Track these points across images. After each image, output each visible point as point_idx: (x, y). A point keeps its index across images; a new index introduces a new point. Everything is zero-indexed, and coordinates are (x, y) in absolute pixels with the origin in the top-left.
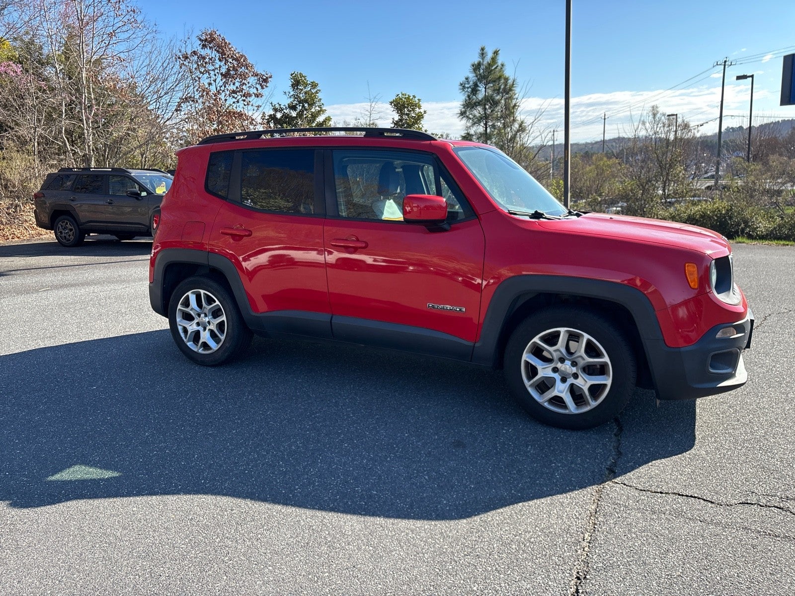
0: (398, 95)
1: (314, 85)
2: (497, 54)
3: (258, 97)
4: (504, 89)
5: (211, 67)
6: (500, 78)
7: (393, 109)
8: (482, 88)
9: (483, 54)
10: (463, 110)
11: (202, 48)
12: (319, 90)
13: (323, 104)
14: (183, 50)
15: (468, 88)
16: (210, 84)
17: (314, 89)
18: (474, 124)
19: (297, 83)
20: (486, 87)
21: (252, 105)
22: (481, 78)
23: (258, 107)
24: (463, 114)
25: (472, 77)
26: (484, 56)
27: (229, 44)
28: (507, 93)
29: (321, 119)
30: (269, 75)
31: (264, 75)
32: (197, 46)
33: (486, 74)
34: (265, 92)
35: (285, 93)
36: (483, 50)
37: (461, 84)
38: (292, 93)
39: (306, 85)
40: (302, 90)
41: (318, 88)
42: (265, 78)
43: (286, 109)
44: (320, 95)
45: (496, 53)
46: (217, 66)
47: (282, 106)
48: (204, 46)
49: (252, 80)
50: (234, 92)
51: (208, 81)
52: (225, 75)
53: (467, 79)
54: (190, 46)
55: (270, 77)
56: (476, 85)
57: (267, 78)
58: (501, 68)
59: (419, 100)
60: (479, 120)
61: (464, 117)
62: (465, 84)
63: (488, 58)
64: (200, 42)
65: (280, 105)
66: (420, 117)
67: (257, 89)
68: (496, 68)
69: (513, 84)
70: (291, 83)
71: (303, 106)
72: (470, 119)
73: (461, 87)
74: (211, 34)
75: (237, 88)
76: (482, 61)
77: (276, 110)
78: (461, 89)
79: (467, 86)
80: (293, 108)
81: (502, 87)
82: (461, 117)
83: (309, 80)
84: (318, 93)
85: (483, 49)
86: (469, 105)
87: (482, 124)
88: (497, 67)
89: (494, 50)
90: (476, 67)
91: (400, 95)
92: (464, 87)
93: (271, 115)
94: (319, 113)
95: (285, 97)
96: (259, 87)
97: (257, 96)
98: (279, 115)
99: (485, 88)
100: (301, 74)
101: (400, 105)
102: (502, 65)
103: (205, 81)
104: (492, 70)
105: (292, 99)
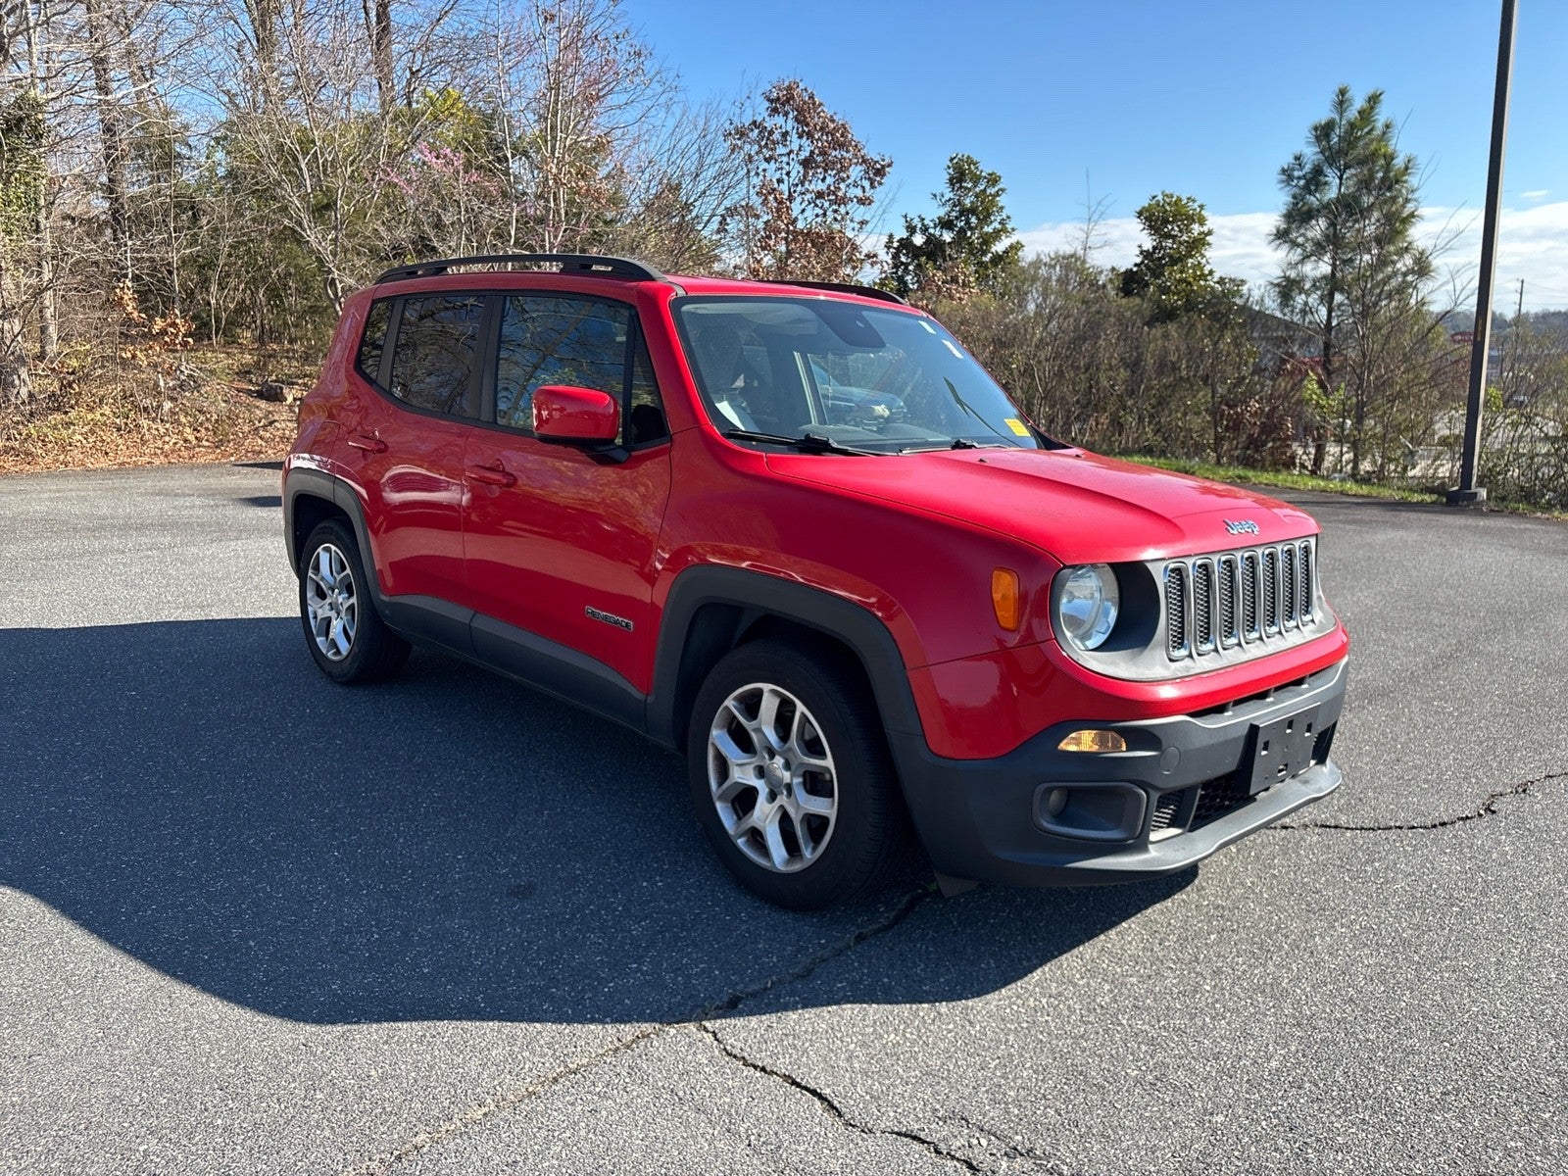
0: (1154, 197)
1: (993, 180)
2: (1375, 103)
3: (864, 204)
4: (1383, 180)
5: (781, 150)
6: (1374, 155)
7: (1142, 226)
8: (1331, 176)
9: (1342, 100)
10: (1283, 226)
11: (770, 116)
12: (1003, 190)
13: (1008, 217)
14: (736, 121)
15: (1299, 178)
16: (780, 181)
17: (993, 185)
18: (1305, 258)
19: (961, 174)
20: (1342, 176)
21: (852, 221)
22: (1332, 156)
23: (863, 223)
24: (1282, 235)
25: (1311, 153)
26: (1345, 106)
27: (820, 104)
28: (1390, 189)
29: (999, 247)
30: (887, 161)
31: (877, 162)
32: (760, 110)
33: (1344, 145)
34: (878, 194)
35: (935, 195)
36: (1343, 96)
37: (1284, 171)
38: (949, 195)
39: (976, 179)
40: (970, 190)
41: (1001, 186)
42: (878, 166)
43: (935, 227)
44: (1001, 200)
45: (1374, 100)
46: (795, 147)
47: (926, 222)
48: (775, 111)
49: (856, 172)
50: (820, 195)
51: (778, 175)
52: (806, 163)
53: (1297, 158)
54: (749, 112)
55: (889, 165)
56: (1318, 171)
57: (883, 167)
58: (1384, 133)
59: (1201, 207)
60: (1319, 248)
61: (1285, 242)
62: (1293, 169)
63: (1352, 113)
64: (767, 104)
65: (923, 219)
66: (1199, 243)
67: (863, 188)
68: (1369, 133)
69: (1407, 168)
70: (948, 177)
71: (968, 222)
72: (1298, 245)
73: (1284, 177)
74: (789, 88)
75: (828, 187)
76: (1337, 118)
77: (912, 230)
78: (1283, 181)
79: (1296, 174)
80: (946, 224)
81: (1380, 175)
82: (1277, 242)
83: (985, 169)
84: (998, 195)
85: (1343, 92)
86: (1298, 215)
87: (1326, 258)
88: (1372, 130)
89: (1370, 91)
90: (1323, 132)
91: (1160, 198)
92: (1290, 178)
93: (902, 239)
94: (996, 235)
95: (935, 203)
96: (866, 184)
97: (861, 201)
98: (918, 240)
99: (1341, 178)
100: (968, 157)
101: (1157, 218)
102: (1387, 127)
103: (772, 174)
104: (1358, 139)
105: (948, 209)
